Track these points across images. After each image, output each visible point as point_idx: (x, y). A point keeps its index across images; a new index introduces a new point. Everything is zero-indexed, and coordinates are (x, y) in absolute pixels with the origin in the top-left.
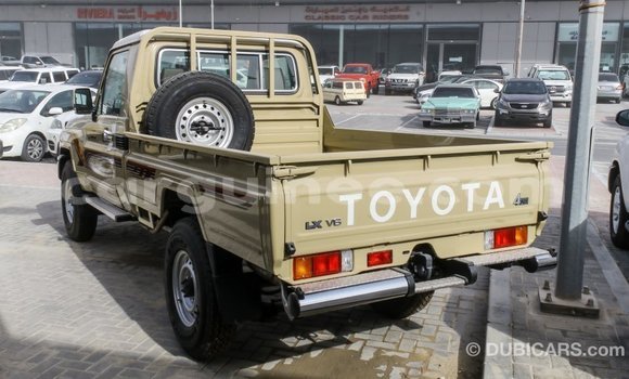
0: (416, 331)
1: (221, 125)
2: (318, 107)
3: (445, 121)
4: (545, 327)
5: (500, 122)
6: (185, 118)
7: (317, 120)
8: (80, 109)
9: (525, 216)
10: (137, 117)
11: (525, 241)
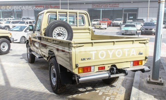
0: (114, 88)
1: (65, 34)
2: (90, 29)
3: (127, 33)
4: (148, 87)
5: (142, 34)
6: (55, 32)
7: (90, 33)
8: (30, 30)
9: (142, 58)
10: (43, 32)
11: (142, 64)
